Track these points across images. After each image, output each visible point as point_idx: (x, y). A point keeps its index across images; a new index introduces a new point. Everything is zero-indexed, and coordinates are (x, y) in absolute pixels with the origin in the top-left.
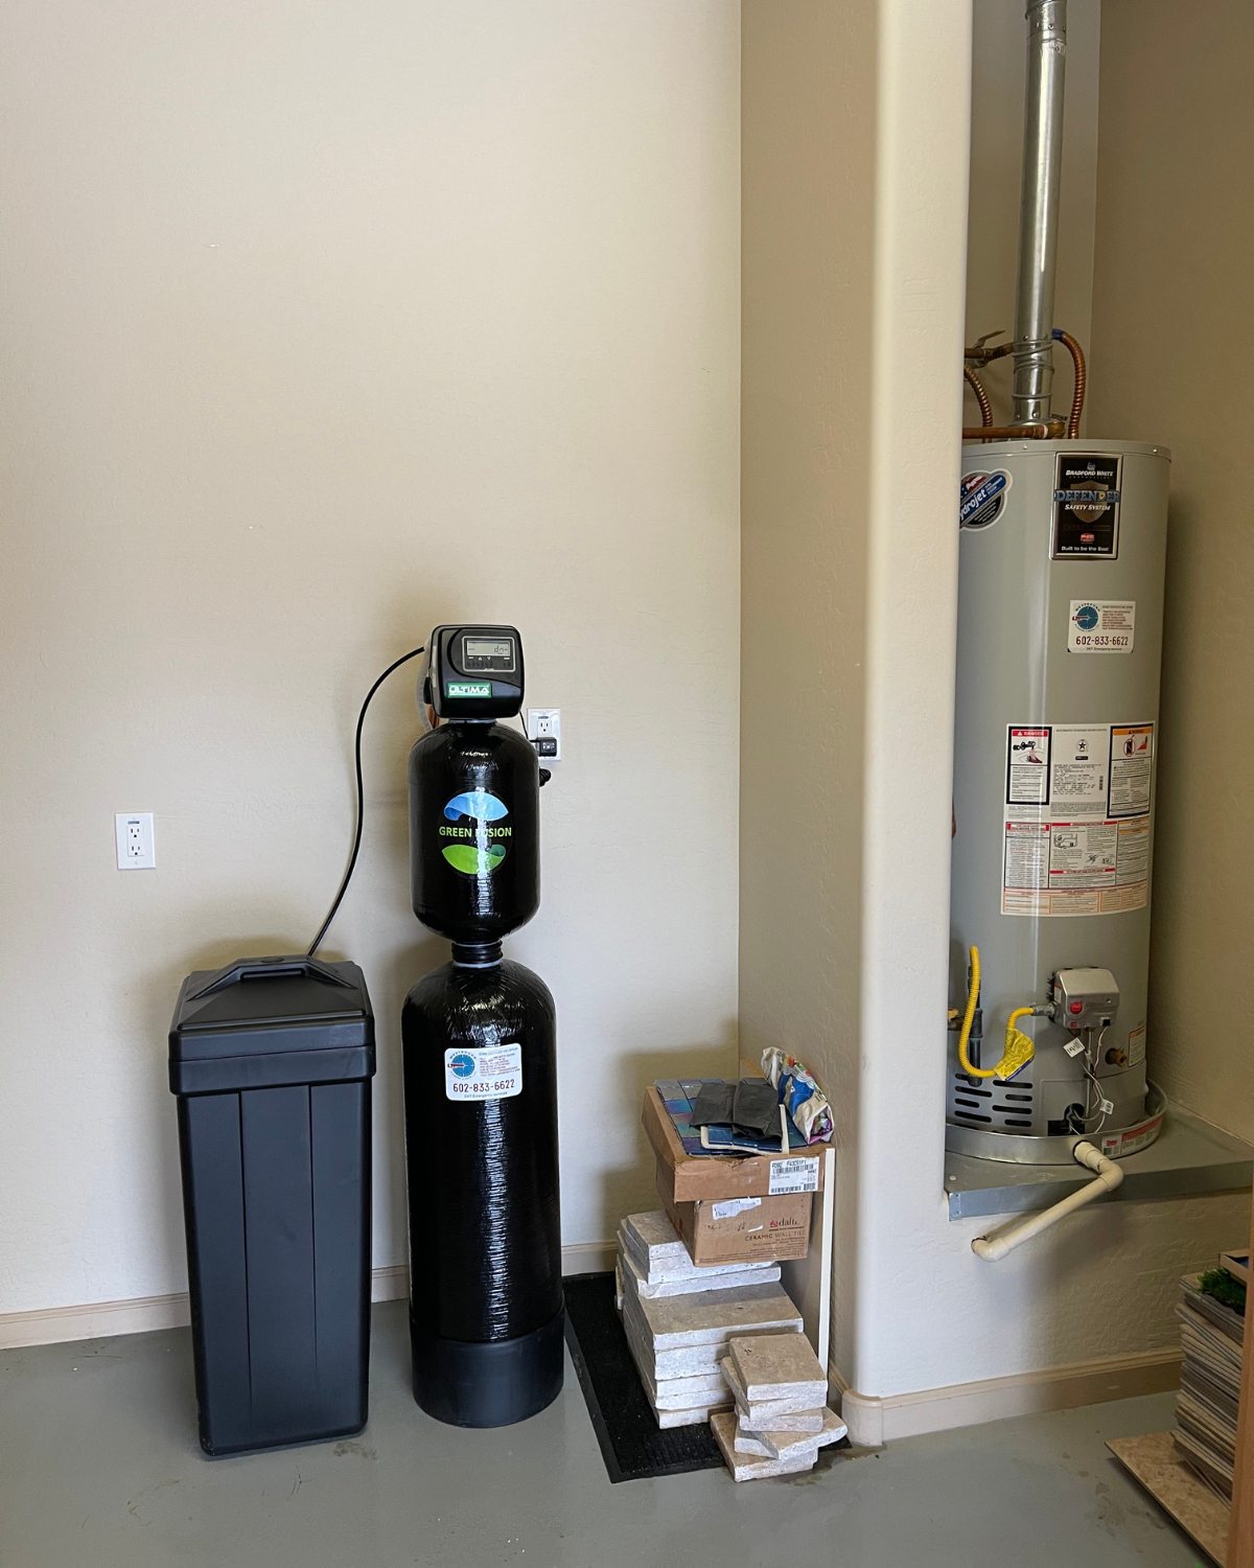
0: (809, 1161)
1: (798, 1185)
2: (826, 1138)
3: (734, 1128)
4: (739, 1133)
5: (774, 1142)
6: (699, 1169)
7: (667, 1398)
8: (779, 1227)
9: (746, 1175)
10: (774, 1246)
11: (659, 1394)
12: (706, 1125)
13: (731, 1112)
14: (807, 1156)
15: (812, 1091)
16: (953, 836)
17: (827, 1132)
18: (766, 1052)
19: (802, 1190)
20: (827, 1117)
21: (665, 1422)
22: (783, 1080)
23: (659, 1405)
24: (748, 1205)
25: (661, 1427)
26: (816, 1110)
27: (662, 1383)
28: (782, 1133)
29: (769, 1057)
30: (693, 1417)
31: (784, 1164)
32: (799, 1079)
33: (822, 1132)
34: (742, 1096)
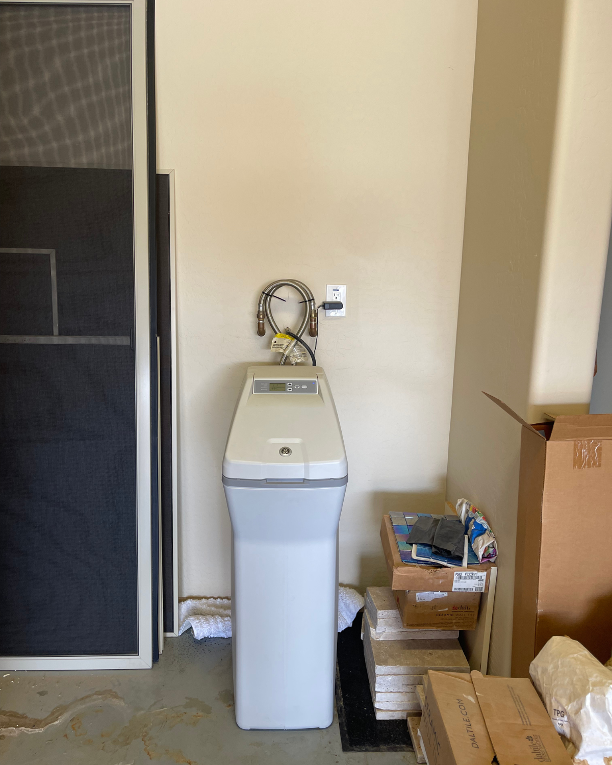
0: (480, 574)
1: (472, 587)
2: (492, 560)
3: (433, 548)
4: (436, 552)
5: (458, 560)
6: (408, 572)
7: (382, 703)
8: (458, 610)
9: (438, 578)
10: (454, 621)
11: (377, 699)
12: (416, 544)
13: (433, 538)
14: (479, 570)
15: (486, 530)
16: (594, 375)
17: (492, 557)
18: (459, 502)
19: (474, 591)
20: (493, 547)
21: (380, 716)
22: (469, 520)
23: (376, 705)
24: (439, 595)
25: (377, 719)
26: (487, 543)
27: (379, 694)
28: (463, 554)
29: (461, 505)
30: (397, 716)
31: (463, 574)
32: (478, 521)
33: (489, 556)
34: (441, 528)
